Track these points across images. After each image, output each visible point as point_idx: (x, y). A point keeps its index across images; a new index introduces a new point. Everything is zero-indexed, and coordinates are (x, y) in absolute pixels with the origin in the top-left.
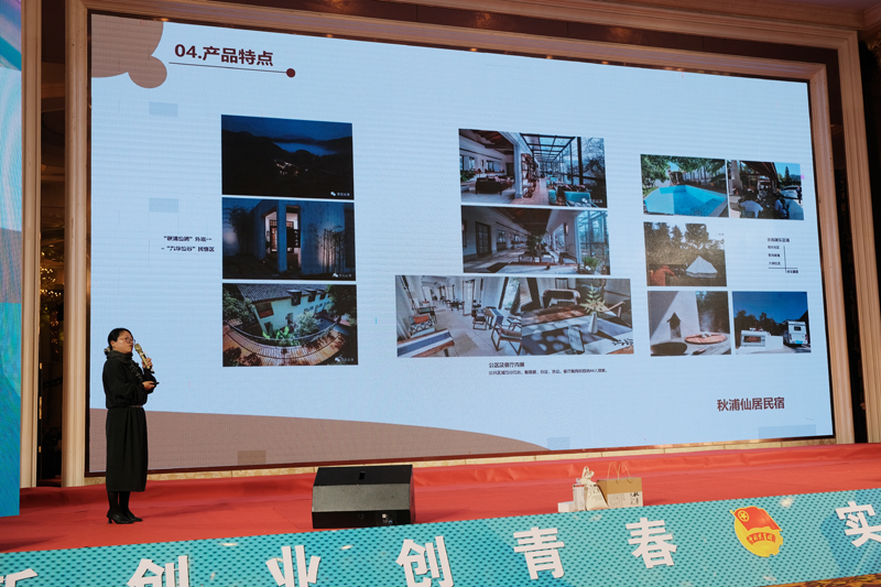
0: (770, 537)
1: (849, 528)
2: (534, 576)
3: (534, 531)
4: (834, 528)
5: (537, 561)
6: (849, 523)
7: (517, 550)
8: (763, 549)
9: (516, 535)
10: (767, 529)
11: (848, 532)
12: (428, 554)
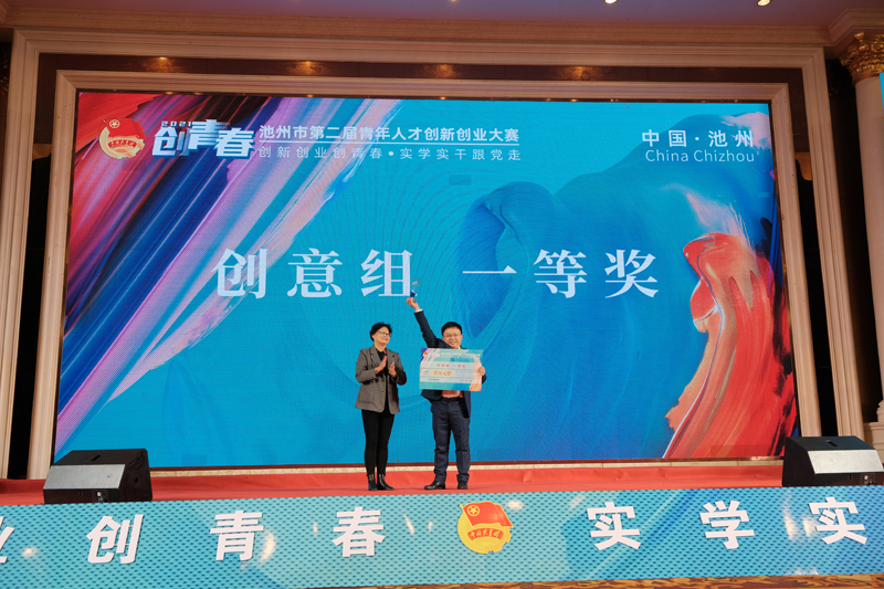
0: (496, 534)
1: (598, 529)
2: (220, 556)
3: (239, 515)
4: (580, 528)
5: (229, 543)
6: (598, 525)
7: (213, 531)
8: (483, 545)
9: (217, 517)
10: (497, 526)
11: (594, 534)
12: (121, 531)
